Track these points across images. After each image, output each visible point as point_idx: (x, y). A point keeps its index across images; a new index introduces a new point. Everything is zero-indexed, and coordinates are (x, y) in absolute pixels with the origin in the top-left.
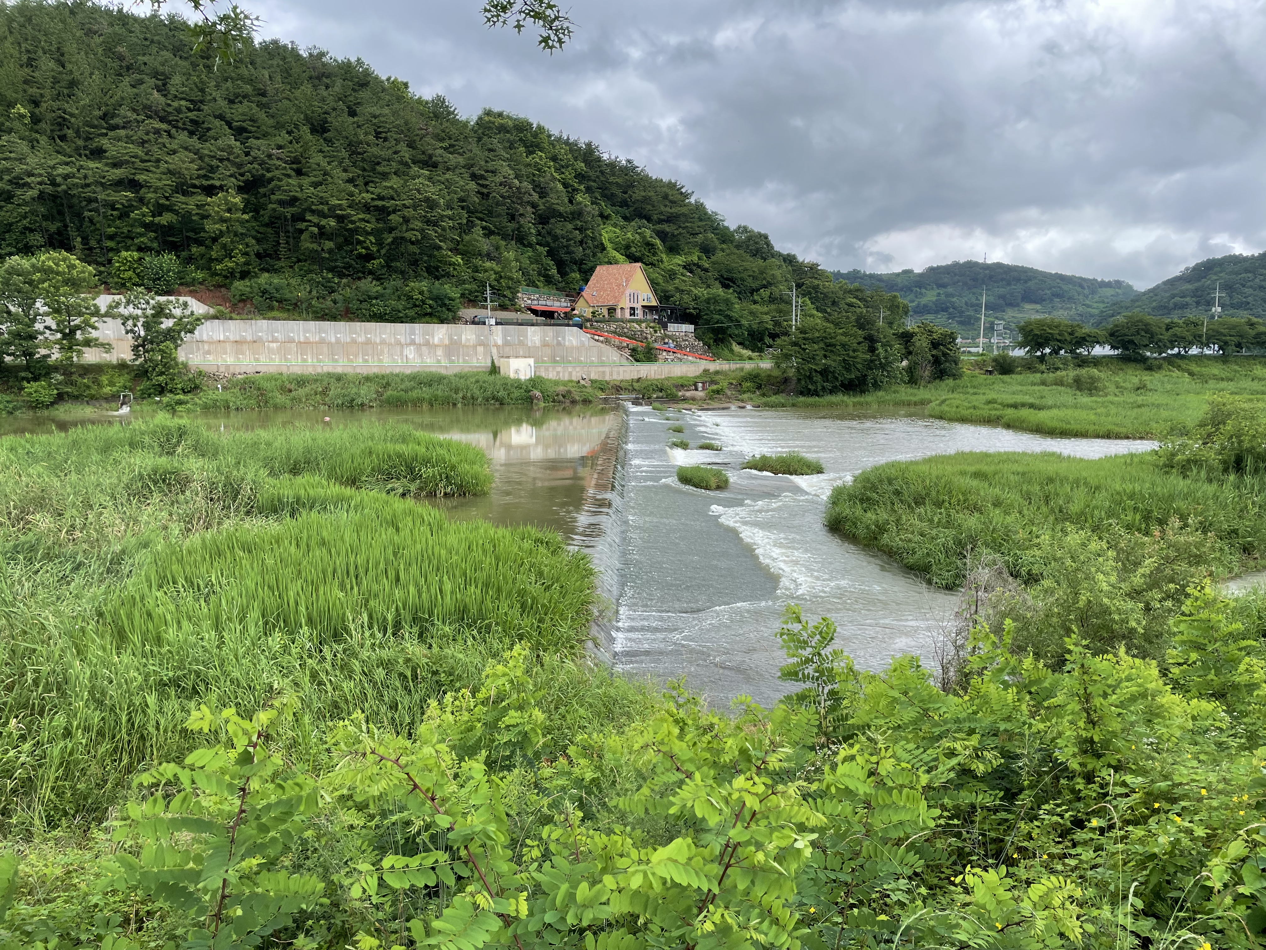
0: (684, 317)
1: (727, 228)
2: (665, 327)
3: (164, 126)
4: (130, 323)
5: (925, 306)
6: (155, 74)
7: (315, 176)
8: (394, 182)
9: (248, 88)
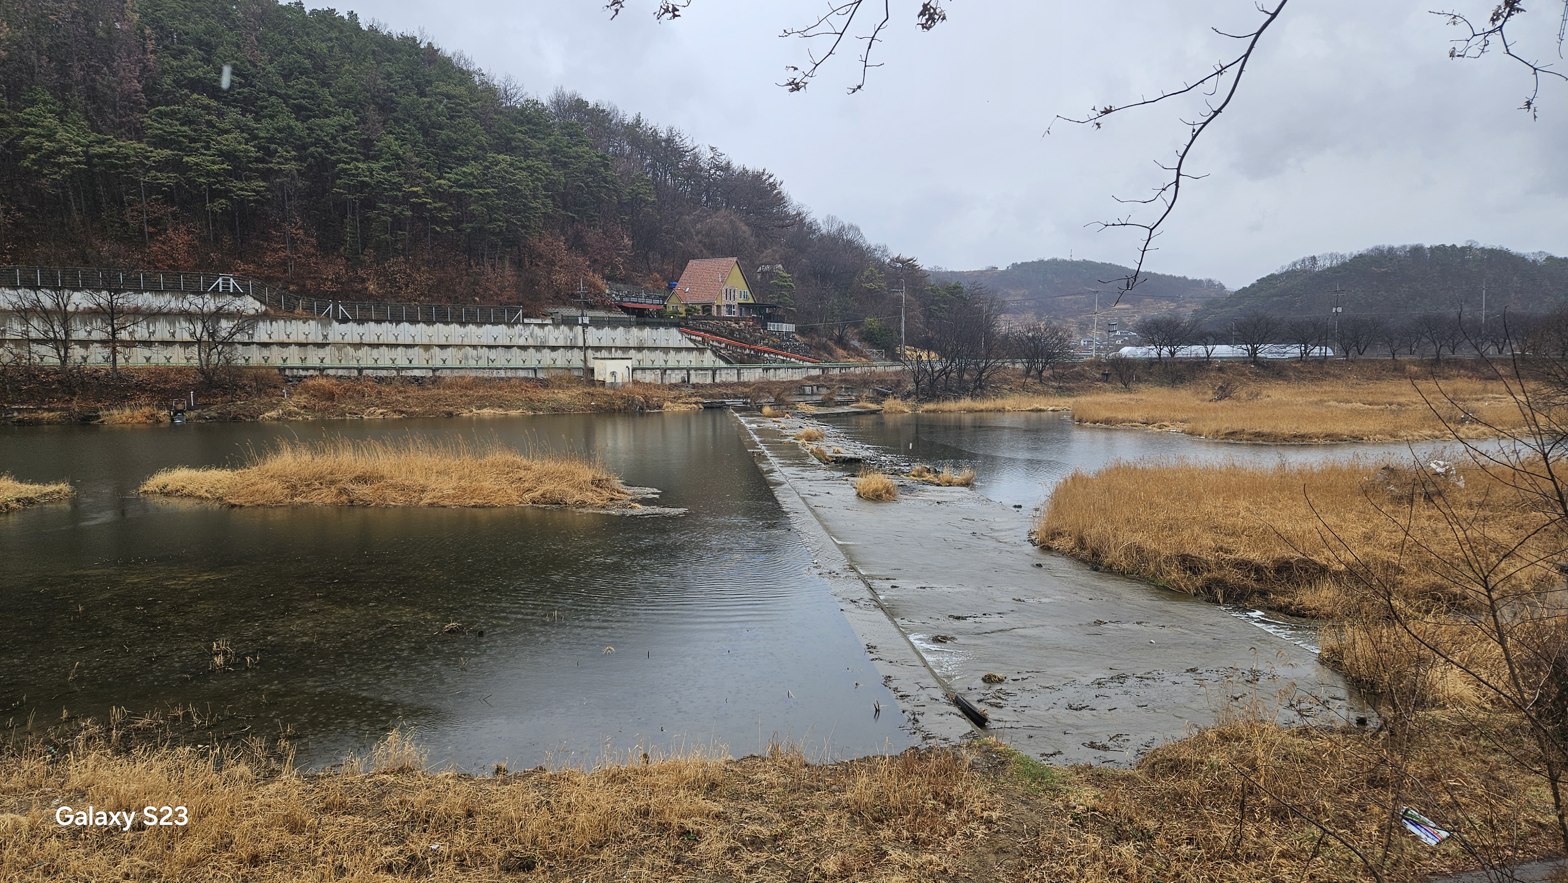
0: (784, 316)
2: (764, 326)
3: (213, 103)
7: (386, 160)
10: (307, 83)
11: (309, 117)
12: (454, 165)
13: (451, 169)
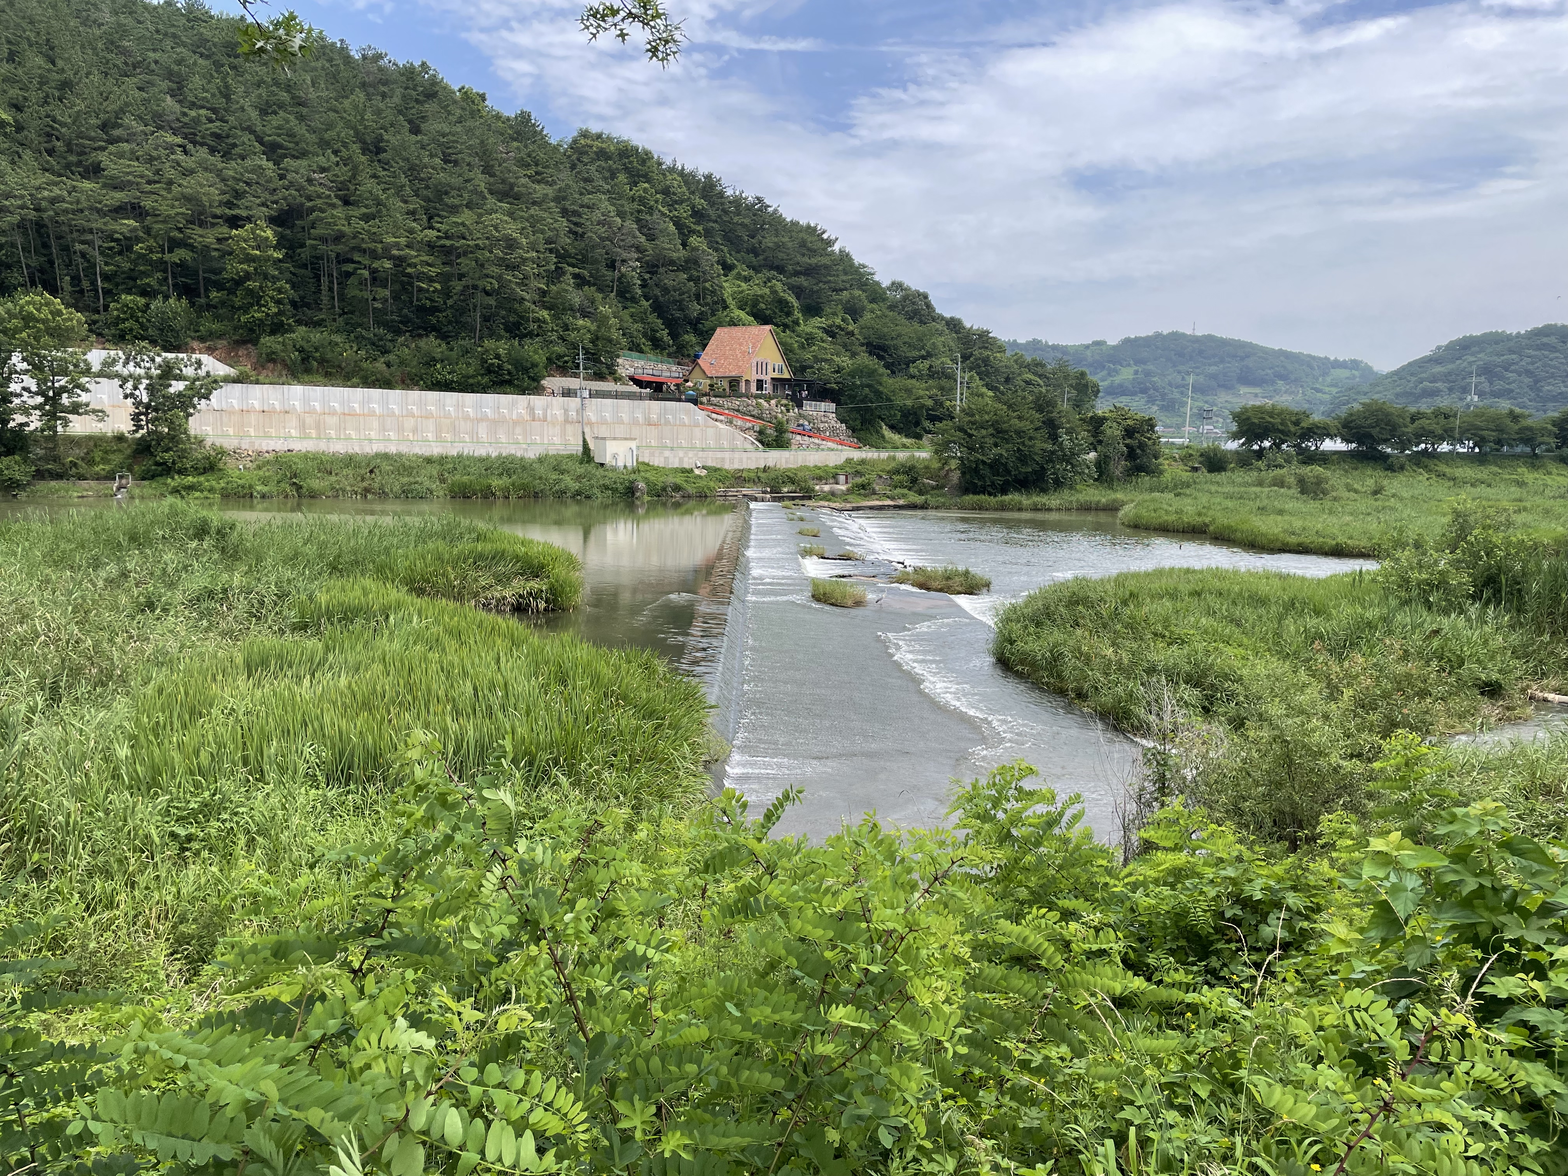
0: (821, 393)
1: (878, 284)
2: (800, 406)
3: (179, 140)
4: (129, 385)
5: (1121, 386)
6: (170, 75)
7: (366, 207)
8: (467, 217)
9: (284, 96)
11: (283, 157)
12: (444, 213)
13: (441, 216)
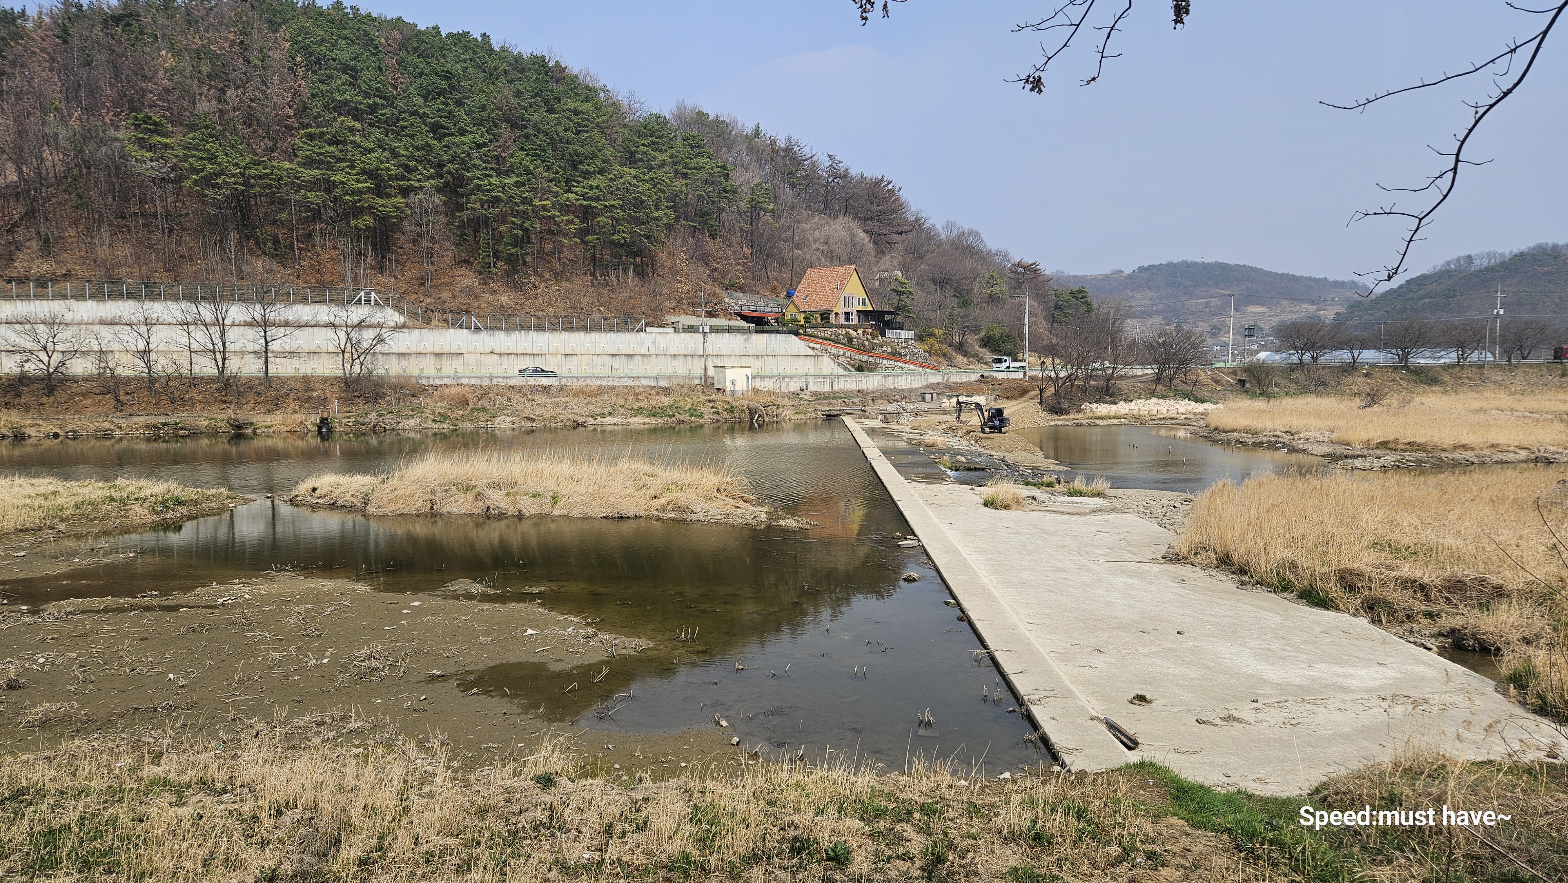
2: (883, 334)
10: (443, 104)
11: (445, 135)
12: (580, 179)
13: (577, 182)
